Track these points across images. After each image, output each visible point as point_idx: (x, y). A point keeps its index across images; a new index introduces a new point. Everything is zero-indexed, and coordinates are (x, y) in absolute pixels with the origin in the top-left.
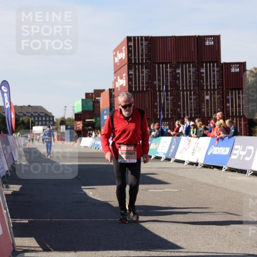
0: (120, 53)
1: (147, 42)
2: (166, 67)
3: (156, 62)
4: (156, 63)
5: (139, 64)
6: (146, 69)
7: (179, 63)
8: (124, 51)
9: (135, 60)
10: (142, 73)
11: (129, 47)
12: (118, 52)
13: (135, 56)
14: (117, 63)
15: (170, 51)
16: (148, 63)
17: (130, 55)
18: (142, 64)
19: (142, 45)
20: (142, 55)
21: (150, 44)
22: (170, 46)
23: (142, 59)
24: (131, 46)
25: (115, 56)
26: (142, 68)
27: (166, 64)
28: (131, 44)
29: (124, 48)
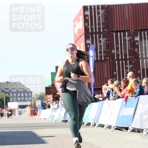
0: (78, 23)
1: (103, 11)
2: (124, 36)
3: (114, 30)
4: (113, 32)
5: (96, 33)
6: (103, 37)
7: (137, 30)
8: (81, 20)
9: (92, 29)
10: (100, 42)
11: (85, 16)
12: (76, 22)
13: (92, 25)
14: (76, 33)
15: (127, 19)
16: (105, 32)
17: (86, 24)
18: (100, 33)
19: (99, 13)
20: (99, 24)
21: (107, 12)
22: (127, 13)
23: (99, 29)
24: (88, 15)
25: (75, 26)
26: (100, 37)
27: (124, 32)
28: (88, 13)
29: (81, 18)
